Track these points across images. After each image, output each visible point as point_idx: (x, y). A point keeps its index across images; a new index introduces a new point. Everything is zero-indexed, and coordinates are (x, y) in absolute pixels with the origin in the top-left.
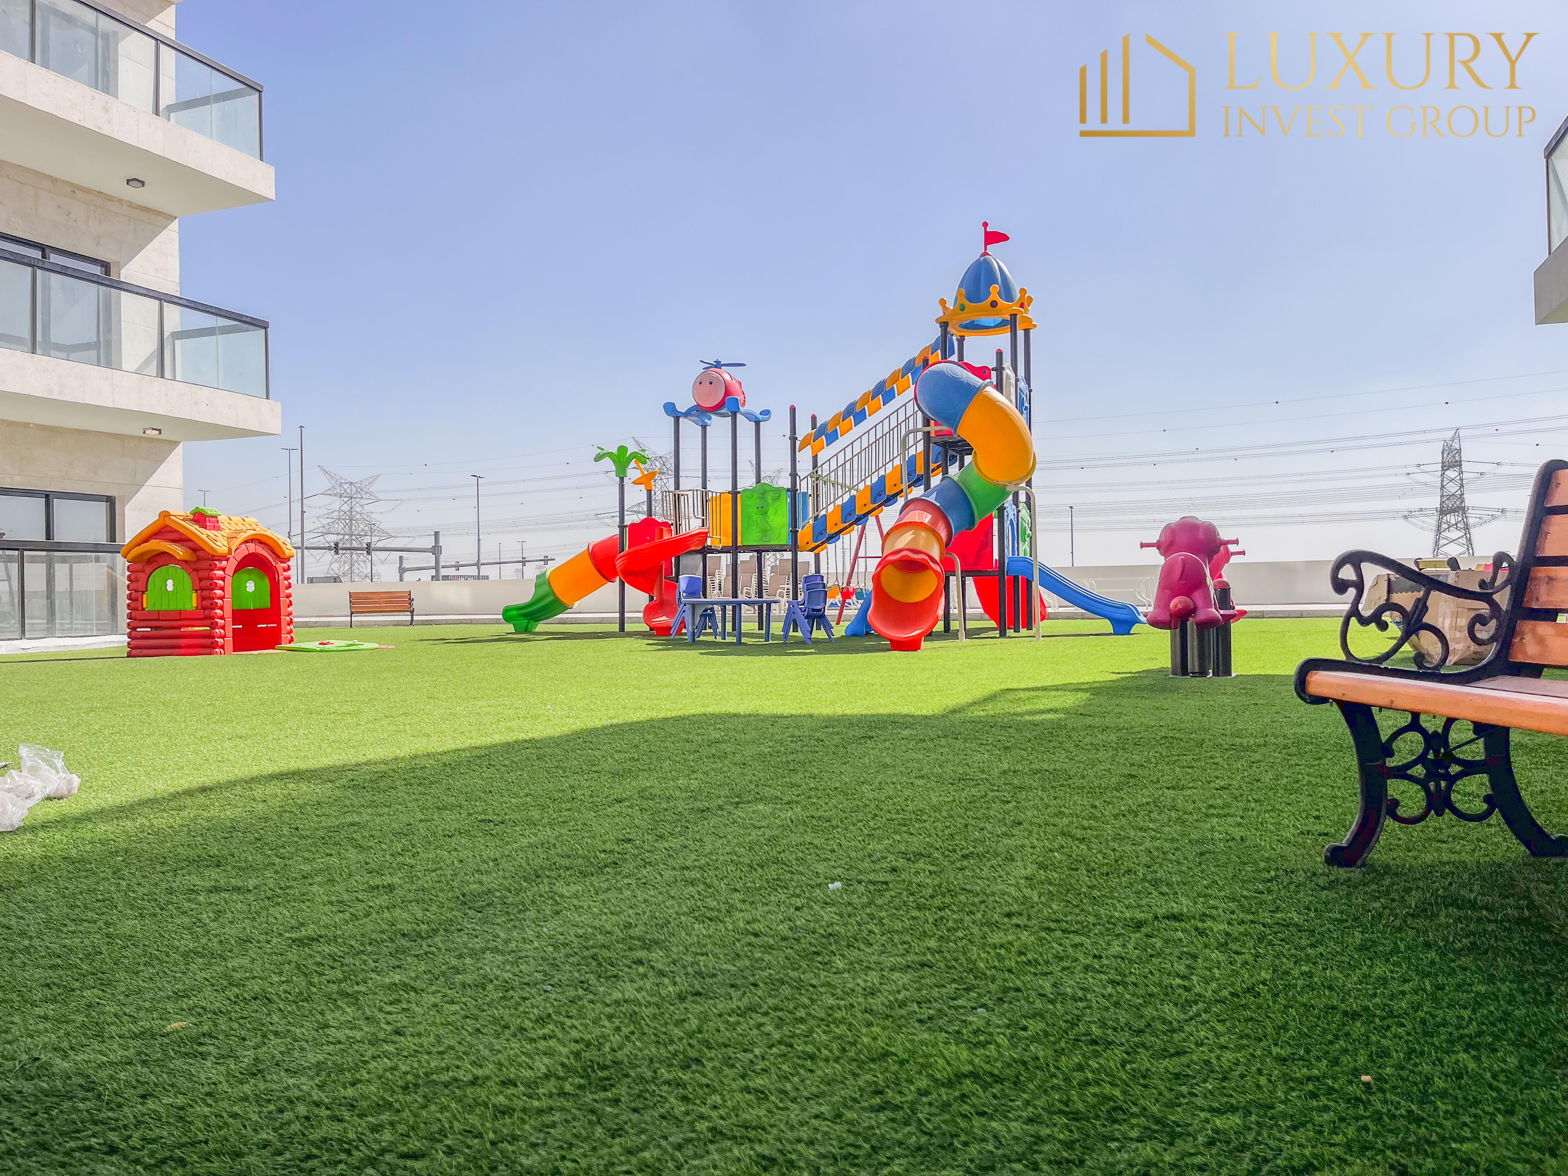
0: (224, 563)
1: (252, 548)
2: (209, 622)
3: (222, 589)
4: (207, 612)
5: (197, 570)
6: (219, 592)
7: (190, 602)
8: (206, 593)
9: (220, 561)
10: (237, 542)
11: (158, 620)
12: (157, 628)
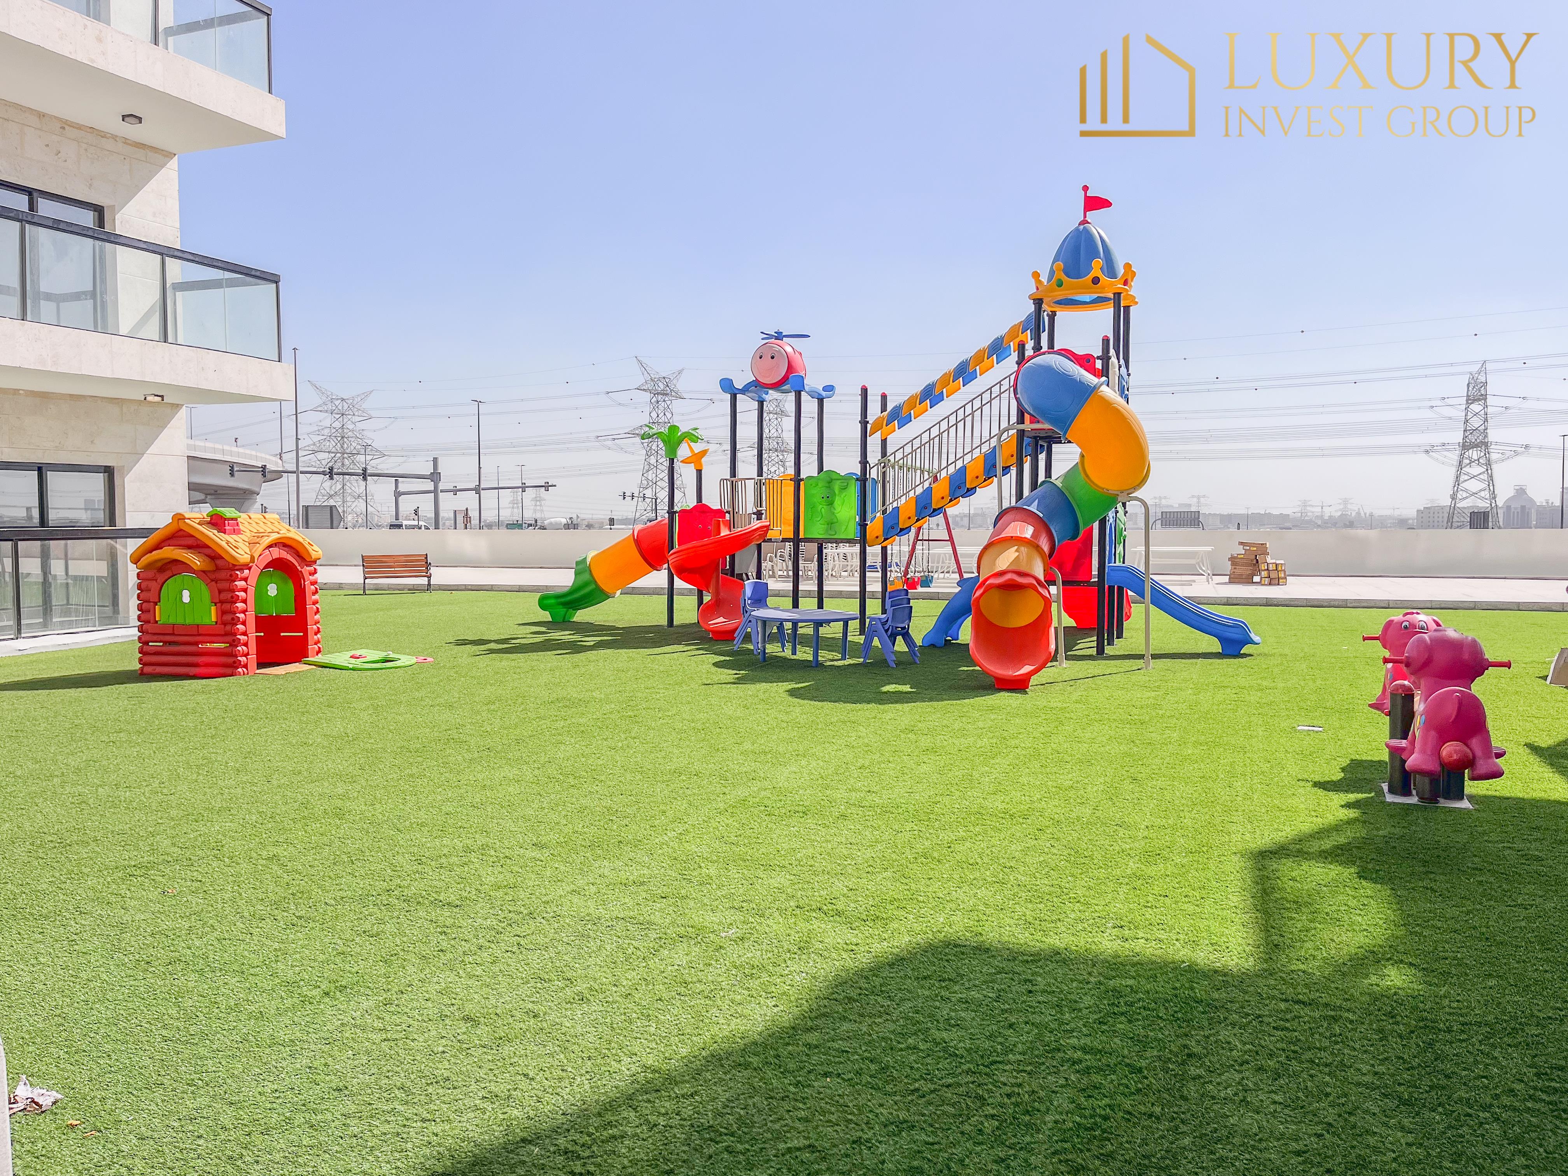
0: (246, 572)
1: (276, 553)
2: (229, 638)
3: (245, 601)
4: (228, 628)
5: (216, 581)
6: (240, 605)
7: (210, 616)
8: (227, 606)
9: (241, 570)
10: (260, 548)
11: (173, 634)
12: (170, 643)
